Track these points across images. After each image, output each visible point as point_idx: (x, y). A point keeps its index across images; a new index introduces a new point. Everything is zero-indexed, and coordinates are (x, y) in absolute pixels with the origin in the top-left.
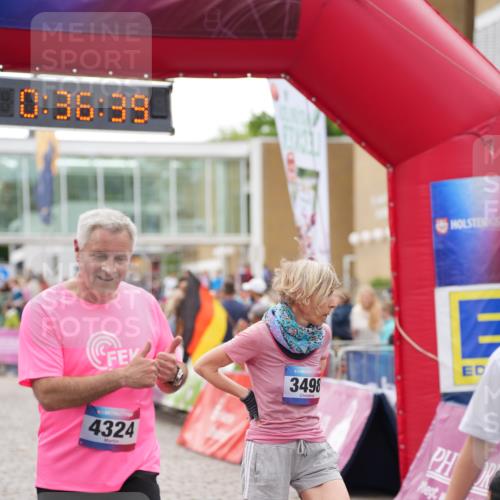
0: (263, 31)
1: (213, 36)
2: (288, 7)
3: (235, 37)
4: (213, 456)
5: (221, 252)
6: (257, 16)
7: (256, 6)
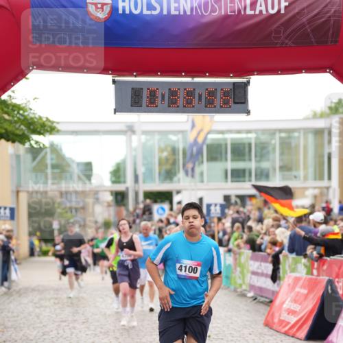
0: (313, 40)
1: (278, 46)
2: (332, 22)
3: (293, 45)
4: (286, 333)
5: (310, 192)
6: (309, 30)
7: (309, 23)
